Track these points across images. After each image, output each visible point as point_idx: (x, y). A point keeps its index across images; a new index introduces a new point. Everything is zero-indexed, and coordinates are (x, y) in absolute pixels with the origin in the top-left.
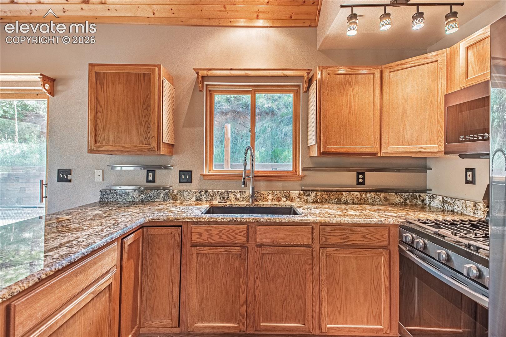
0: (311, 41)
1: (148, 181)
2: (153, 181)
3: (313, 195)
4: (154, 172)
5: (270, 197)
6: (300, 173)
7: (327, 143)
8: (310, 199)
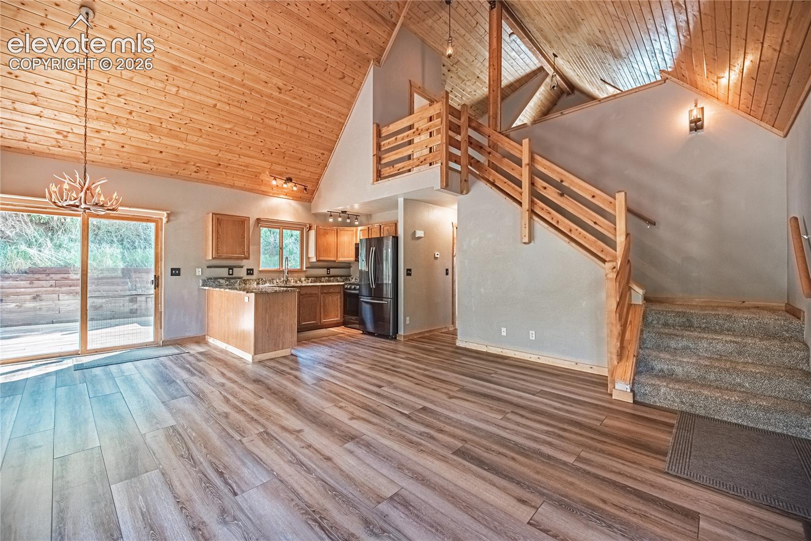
0: (309, 209)
1: (229, 274)
2: (232, 274)
3: (310, 279)
4: (232, 269)
5: (292, 281)
6: (305, 269)
7: (319, 257)
8: (309, 281)
